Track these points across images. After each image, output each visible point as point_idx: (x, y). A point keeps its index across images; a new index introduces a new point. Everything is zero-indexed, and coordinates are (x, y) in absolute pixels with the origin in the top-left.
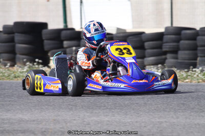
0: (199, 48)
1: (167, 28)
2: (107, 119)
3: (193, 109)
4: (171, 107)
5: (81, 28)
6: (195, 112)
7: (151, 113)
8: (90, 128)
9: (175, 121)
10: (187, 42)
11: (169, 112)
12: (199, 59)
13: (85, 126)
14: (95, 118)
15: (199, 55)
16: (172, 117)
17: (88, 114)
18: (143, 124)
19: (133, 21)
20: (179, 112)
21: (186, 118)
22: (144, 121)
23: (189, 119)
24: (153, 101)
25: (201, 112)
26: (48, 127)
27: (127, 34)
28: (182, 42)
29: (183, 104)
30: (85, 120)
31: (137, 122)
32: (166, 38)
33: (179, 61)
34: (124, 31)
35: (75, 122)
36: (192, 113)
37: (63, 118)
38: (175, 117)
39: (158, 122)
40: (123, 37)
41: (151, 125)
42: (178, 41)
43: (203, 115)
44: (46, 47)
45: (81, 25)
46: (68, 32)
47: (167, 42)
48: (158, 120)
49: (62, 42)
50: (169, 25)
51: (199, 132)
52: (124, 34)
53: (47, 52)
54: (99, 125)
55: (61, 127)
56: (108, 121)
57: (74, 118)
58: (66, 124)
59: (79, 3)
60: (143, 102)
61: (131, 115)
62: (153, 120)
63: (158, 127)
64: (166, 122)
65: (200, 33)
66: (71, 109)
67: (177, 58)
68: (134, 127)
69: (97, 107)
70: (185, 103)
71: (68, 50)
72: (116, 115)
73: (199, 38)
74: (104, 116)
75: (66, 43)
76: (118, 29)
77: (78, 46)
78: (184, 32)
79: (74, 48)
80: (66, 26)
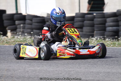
0: (96, 26)
1: (76, 14)
2: (39, 69)
3: (90, 62)
5: (26, 13)
6: (91, 64)
7: (65, 65)
8: (28, 74)
9: (79, 70)
10: (88, 22)
11: (75, 64)
12: (95, 32)
14: (32, 68)
15: (95, 29)
16: (77, 68)
17: (28, 66)
18: (60, 72)
20: (82, 65)
21: (85, 68)
26: (3, 74)
28: (85, 22)
30: (26, 69)
31: (56, 71)
32: (76, 19)
33: (84, 33)
35: (20, 70)
36: (89, 65)
37: (13, 68)
39: (69, 71)
41: (65, 73)
42: (83, 21)
44: (5, 25)
46: (18, 15)
47: (76, 22)
49: (14, 21)
50: (77, 11)
51: (92, 77)
53: (6, 27)
54: (34, 73)
55: (11, 73)
58: (15, 72)
61: (53, 67)
62: (66, 70)
63: (69, 74)
64: (73, 71)
65: (96, 17)
66: (18, 63)
67: (82, 31)
68: (54, 74)
71: (18, 26)
72: (44, 66)
73: (95, 19)
74: (37, 67)
75: (17, 22)
76: (48, 14)
77: (24, 24)
78: (86, 16)
79: (22, 25)
80: (17, 12)
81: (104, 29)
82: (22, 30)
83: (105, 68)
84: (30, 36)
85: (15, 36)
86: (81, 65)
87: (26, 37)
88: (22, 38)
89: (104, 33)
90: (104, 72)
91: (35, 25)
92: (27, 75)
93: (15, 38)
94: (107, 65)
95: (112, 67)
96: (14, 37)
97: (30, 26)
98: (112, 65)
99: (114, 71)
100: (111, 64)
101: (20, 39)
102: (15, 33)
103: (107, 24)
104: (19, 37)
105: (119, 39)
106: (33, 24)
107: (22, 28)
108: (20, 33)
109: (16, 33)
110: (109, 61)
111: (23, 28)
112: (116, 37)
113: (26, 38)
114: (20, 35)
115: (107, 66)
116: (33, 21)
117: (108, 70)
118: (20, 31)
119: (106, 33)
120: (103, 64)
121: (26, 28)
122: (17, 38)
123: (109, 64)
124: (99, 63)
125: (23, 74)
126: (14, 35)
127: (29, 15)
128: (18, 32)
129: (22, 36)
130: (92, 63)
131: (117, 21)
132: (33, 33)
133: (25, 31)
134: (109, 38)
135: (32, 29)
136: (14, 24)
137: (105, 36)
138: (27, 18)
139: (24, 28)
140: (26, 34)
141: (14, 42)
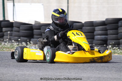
2: (28, 73)
3: (80, 68)
4: (67, 67)
5: (14, 20)
7: (55, 70)
9: (69, 75)
11: (65, 69)
13: (15, 77)
14: (21, 73)
16: (67, 73)
17: (17, 70)
19: (45, 17)
21: (76, 73)
22: (50, 74)
27: (41, 24)
30: (15, 73)
31: (46, 75)
34: (39, 23)
35: (9, 74)
36: (79, 71)
39: (59, 75)
43: (86, 72)
45: (13, 19)
46: (6, 22)
48: (59, 74)
49: (2, 28)
52: (39, 25)
54: (24, 76)
56: (29, 74)
57: (8, 72)
58: (3, 75)
59: (12, 6)
61: (43, 71)
62: (56, 74)
64: (64, 75)
65: (84, 25)
66: (6, 67)
69: (22, 66)
71: (5, 33)
72: (34, 71)
73: (84, 28)
75: (4, 29)
76: (36, 21)
77: (12, 31)
78: (75, 24)
79: (9, 32)
80: (5, 19)
81: (93, 38)
82: (9, 37)
83: (96, 73)
84: (17, 43)
85: (2, 43)
86: (71, 71)
87: (13, 44)
88: (9, 45)
90: (94, 77)
91: (22, 32)
92: (16, 79)
94: (98, 70)
97: (17, 33)
99: (105, 76)
101: (7, 46)
103: (96, 33)
104: (6, 44)
105: (108, 47)
106: (21, 31)
107: (9, 35)
108: (7, 40)
109: (3, 40)
110: (99, 67)
111: (10, 36)
112: (105, 45)
113: (14, 45)
114: (7, 42)
115: (98, 72)
116: (21, 28)
117: (99, 76)
118: (7, 38)
120: (94, 70)
121: (13, 35)
122: (4, 44)
123: (100, 70)
124: (89, 68)
125: (12, 78)
127: (16, 22)
128: (5, 39)
129: (9, 43)
130: (82, 69)
131: (106, 30)
132: (21, 40)
133: (12, 39)
134: (97, 47)
135: (19, 37)
136: (2, 31)
138: (14, 25)
139: (11, 35)
140: (13, 41)
141: (2, 48)
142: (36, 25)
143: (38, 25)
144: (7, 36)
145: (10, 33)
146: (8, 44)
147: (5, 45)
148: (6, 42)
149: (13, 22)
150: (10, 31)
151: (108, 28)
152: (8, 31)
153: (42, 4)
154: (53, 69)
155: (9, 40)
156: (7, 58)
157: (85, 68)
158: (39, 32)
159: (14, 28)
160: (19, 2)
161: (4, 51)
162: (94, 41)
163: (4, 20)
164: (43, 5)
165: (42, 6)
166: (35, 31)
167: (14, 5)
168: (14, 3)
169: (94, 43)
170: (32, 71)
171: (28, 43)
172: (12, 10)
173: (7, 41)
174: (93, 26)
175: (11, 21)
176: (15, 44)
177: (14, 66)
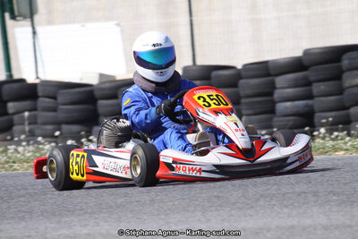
0: (243, 101)
1: (185, 70)
2: (86, 231)
3: (233, 204)
4: (197, 203)
5: (38, 78)
6: (240, 209)
7: (163, 216)
11: (193, 211)
14: (65, 232)
15: (244, 112)
16: (199, 220)
17: (52, 225)
20: (211, 211)
21: (223, 220)
23: (229, 221)
24: (166, 195)
25: (247, 209)
27: (118, 83)
29: (218, 197)
34: (111, 79)
36: (233, 212)
38: (203, 219)
40: (111, 88)
45: (37, 72)
46: (15, 86)
49: (5, 103)
50: (189, 62)
52: (113, 84)
56: (88, 234)
57: (27, 234)
59: (31, 35)
60: (148, 198)
65: (243, 74)
66: (22, 219)
69: (69, 211)
70: (221, 195)
71: (16, 118)
72: (102, 223)
73: (242, 82)
74: (81, 226)
75: (11, 106)
76: (102, 76)
77: (34, 109)
78: (215, 73)
79: (26, 114)
80: (11, 76)
81: (272, 111)
82: (27, 128)
84: (53, 144)
85: (9, 147)
87: (41, 146)
88: (29, 152)
89: (271, 120)
90: (277, 227)
91: (65, 110)
93: (10, 151)
94: (286, 207)
95: (301, 211)
96: (5, 151)
97: (51, 114)
98: (300, 207)
99: (308, 222)
100: (296, 204)
101: (23, 155)
102: (9, 138)
103: (278, 94)
104: (20, 149)
105: (316, 133)
106: (61, 107)
107: (26, 123)
108: (23, 137)
109: (12, 139)
110: (290, 195)
111: (30, 124)
112: (307, 128)
113: (43, 149)
114: (24, 143)
115: (286, 210)
116: (60, 99)
117: (293, 222)
118: (23, 132)
119: (276, 120)
120: (274, 205)
121: (39, 120)
122: (16, 150)
124: (261, 203)
126: (6, 143)
127: (46, 84)
128: (16, 135)
129: (28, 145)
130: (242, 206)
131: (308, 83)
132: (61, 134)
133: (37, 132)
135: (58, 124)
136: (6, 113)
137: (275, 129)
138: (40, 91)
139: (33, 121)
140: (40, 139)
141: (7, 162)
142: (103, 86)
143: (108, 85)
144: (23, 124)
145: (29, 116)
146: (27, 148)
147: (19, 153)
148: (19, 143)
149: (37, 81)
150: (29, 111)
151: (312, 79)
152: (24, 111)
153: (116, 22)
154: (156, 212)
155: (27, 136)
156: (23, 192)
157: (249, 202)
158: (112, 105)
159: (41, 99)
160: (50, 23)
161: (16, 172)
162: (275, 119)
163: (9, 79)
164: (118, 25)
165: (118, 29)
166: (103, 104)
167: (34, 33)
168: (34, 28)
169: (274, 124)
170: (97, 225)
171: (83, 140)
172: (32, 49)
173: (22, 141)
174: (269, 75)
175: (31, 79)
176: (47, 147)
177: (45, 214)
